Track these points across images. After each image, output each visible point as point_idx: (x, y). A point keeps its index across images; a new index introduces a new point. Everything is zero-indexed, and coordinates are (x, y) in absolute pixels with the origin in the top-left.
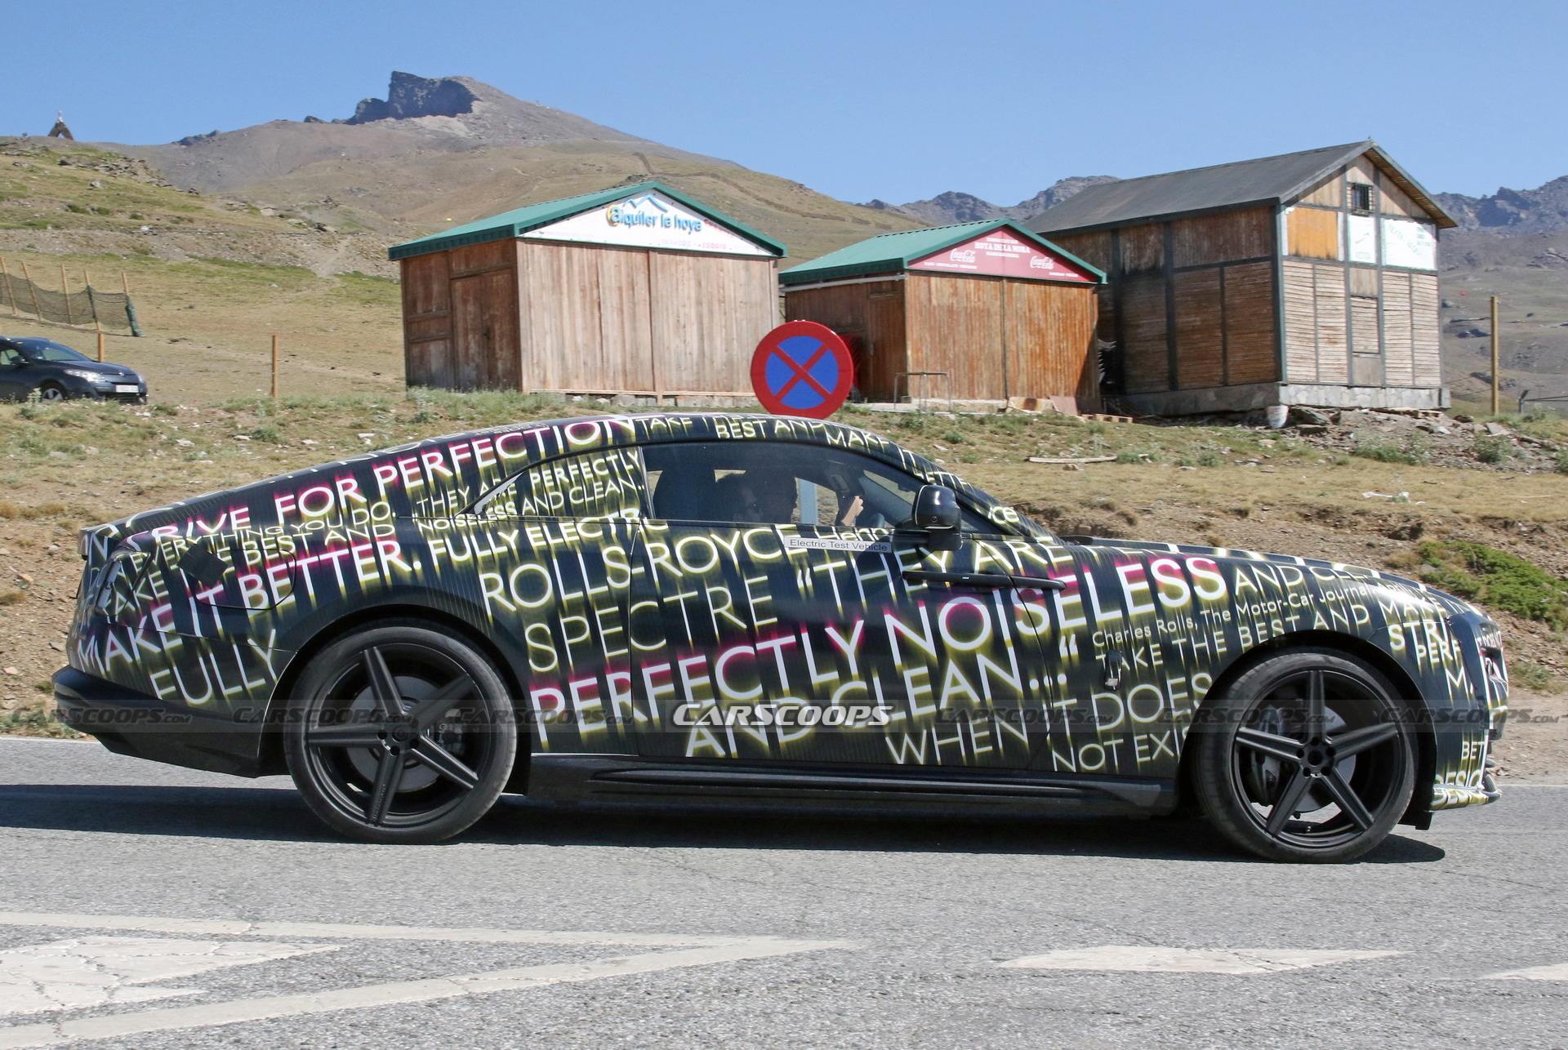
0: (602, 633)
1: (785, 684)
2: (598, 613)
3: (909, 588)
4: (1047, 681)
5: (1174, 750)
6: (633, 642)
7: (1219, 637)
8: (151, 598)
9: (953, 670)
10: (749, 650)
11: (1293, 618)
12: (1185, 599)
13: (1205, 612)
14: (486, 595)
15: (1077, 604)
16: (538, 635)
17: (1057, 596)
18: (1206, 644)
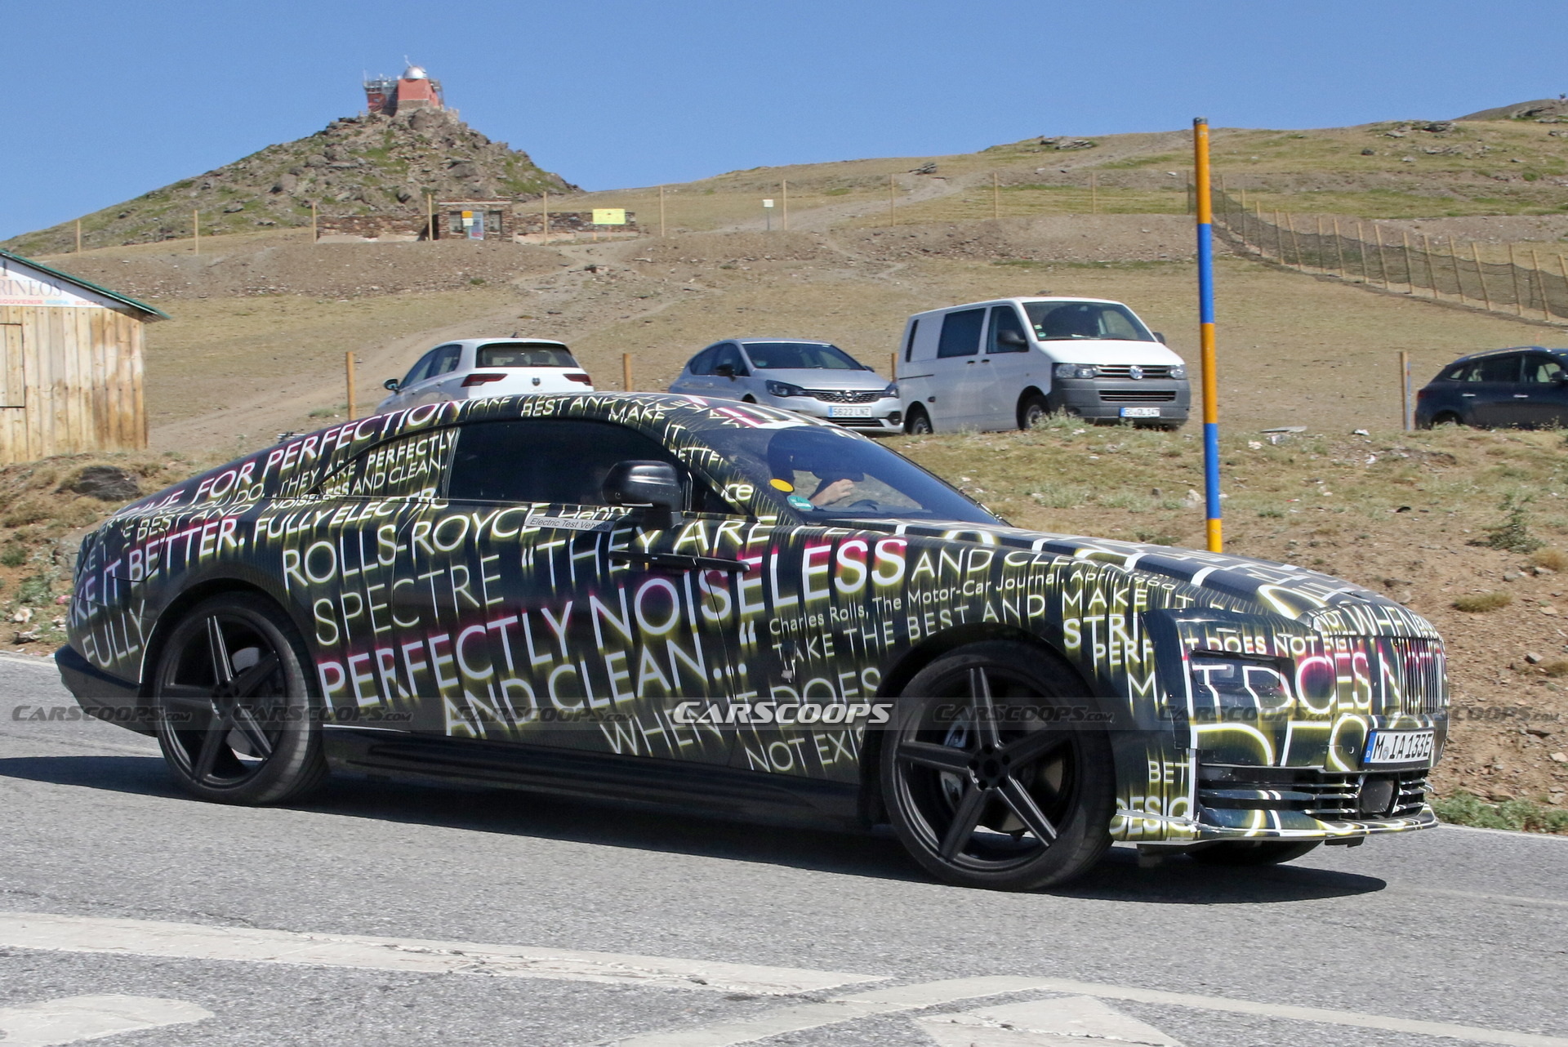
0: (372, 609)
1: (511, 667)
2: (369, 589)
3: (612, 569)
4: (729, 671)
5: (852, 753)
6: (395, 619)
7: (888, 628)
9: (646, 655)
10: (480, 629)
11: (962, 609)
12: (859, 585)
13: (877, 600)
14: (286, 570)
15: (757, 588)
16: (324, 610)
17: (740, 576)
18: (875, 635)
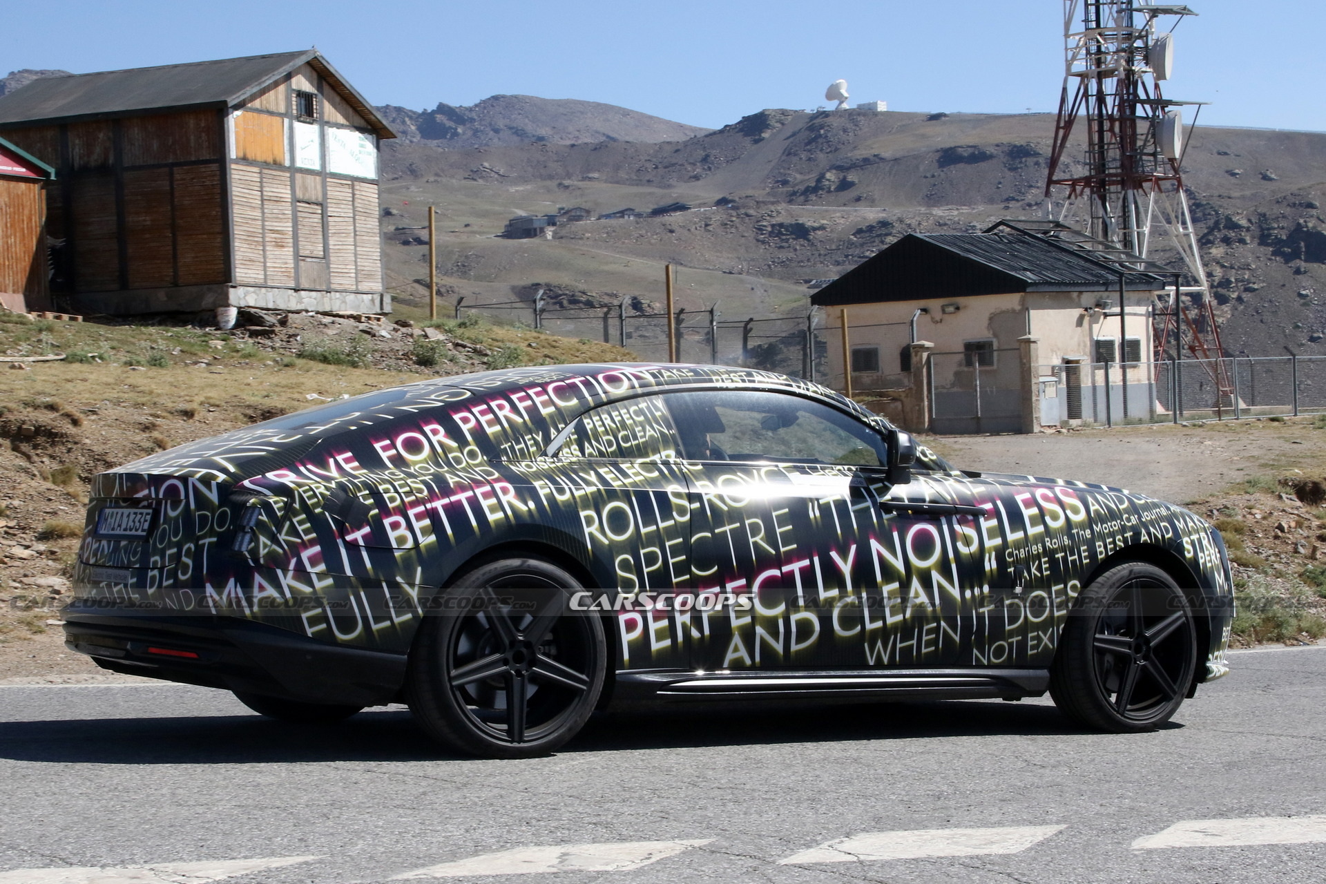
0: (671, 561)
1: (801, 602)
2: (668, 544)
3: (885, 517)
4: (977, 591)
5: (1053, 645)
6: (693, 569)
7: (1084, 551)
8: (299, 541)
9: (916, 584)
10: (776, 572)
11: (1128, 534)
12: (1061, 522)
13: (1075, 531)
14: (587, 530)
15: (995, 527)
16: (625, 565)
17: (982, 520)
18: (1076, 557)
